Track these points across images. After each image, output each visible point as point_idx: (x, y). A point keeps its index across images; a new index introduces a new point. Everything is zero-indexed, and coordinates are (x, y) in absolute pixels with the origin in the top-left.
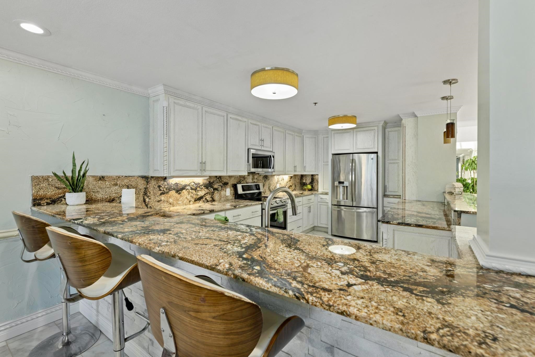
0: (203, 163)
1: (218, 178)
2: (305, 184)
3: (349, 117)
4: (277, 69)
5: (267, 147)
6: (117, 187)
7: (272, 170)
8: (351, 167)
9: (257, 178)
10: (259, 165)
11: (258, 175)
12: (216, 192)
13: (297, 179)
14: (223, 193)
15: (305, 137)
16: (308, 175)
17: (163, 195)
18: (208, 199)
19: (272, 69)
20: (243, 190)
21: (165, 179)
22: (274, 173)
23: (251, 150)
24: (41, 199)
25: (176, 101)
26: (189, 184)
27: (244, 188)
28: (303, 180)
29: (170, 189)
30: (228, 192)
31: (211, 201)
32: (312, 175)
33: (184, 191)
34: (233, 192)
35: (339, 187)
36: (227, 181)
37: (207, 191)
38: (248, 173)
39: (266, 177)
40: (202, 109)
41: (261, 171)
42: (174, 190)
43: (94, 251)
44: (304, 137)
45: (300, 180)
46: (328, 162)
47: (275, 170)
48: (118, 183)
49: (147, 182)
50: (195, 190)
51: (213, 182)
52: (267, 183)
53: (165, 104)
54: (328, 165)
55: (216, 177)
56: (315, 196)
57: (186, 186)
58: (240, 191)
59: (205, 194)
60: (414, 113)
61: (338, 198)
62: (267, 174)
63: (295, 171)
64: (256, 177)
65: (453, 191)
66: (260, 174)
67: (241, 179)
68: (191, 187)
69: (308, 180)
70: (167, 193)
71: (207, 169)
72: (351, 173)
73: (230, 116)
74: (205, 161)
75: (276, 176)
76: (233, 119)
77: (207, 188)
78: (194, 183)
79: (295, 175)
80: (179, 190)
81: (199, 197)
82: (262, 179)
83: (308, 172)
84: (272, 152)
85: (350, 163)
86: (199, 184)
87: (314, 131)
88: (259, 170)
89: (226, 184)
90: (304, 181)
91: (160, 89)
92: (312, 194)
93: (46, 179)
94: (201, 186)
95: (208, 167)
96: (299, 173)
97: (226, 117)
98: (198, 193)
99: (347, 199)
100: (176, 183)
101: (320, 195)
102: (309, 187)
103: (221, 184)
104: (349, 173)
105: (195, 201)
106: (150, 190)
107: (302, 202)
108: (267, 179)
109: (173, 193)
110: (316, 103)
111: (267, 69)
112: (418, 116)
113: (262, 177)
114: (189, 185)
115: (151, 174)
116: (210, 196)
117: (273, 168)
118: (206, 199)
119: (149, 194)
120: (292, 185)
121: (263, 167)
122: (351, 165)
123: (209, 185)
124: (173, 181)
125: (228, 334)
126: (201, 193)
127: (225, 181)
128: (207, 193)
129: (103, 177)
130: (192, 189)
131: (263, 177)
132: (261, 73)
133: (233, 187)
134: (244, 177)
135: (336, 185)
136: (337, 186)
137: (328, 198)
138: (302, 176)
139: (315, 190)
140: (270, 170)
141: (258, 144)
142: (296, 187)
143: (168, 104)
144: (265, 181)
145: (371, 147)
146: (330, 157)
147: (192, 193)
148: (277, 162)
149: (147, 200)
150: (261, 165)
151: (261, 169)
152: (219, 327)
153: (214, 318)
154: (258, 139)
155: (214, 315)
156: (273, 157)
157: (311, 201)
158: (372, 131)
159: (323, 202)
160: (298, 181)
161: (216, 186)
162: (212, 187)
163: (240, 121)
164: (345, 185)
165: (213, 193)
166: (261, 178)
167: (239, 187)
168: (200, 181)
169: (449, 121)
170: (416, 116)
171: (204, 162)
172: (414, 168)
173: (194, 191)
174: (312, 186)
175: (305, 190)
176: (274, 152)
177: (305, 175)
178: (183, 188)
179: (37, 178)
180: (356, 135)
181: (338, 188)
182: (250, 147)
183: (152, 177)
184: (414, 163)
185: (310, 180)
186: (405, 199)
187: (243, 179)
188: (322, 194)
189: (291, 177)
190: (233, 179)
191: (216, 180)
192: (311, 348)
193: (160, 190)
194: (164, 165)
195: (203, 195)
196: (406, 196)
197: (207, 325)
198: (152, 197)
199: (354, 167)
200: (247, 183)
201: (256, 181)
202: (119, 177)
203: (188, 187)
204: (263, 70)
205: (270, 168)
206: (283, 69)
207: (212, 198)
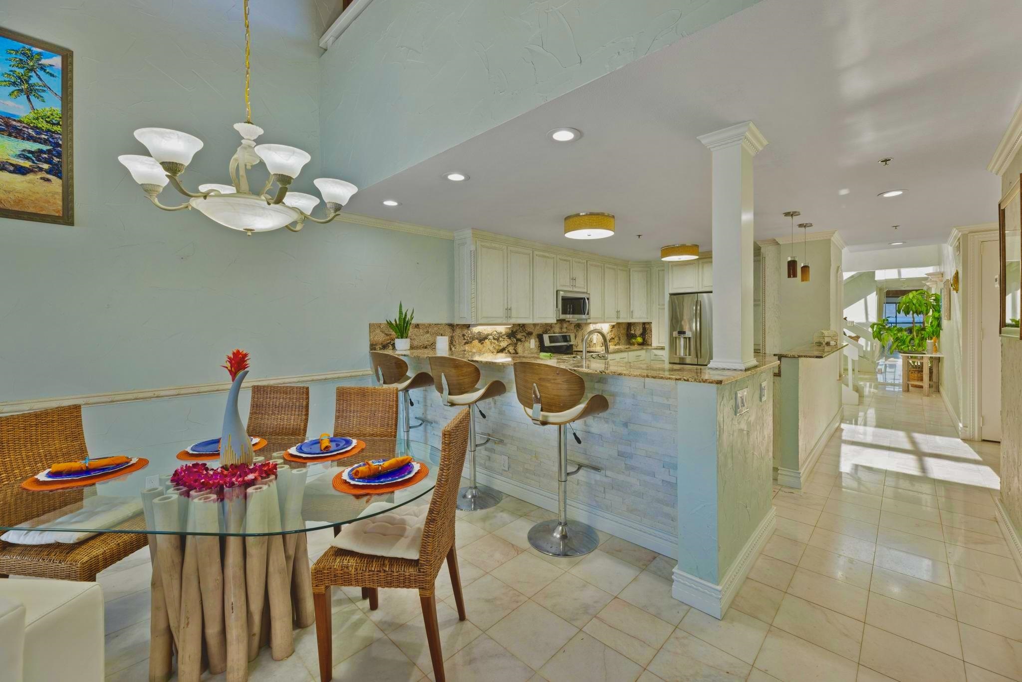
0: (509, 310)
1: (522, 327)
2: (634, 336)
3: (688, 246)
4: (591, 214)
5: (580, 288)
6: (428, 335)
7: (587, 316)
8: (695, 312)
9: (566, 328)
10: (569, 310)
11: (568, 323)
12: (519, 343)
13: (621, 329)
14: (526, 344)
15: (633, 271)
16: (637, 323)
17: (467, 345)
18: (511, 351)
19: (587, 215)
20: (551, 342)
21: (468, 326)
22: (589, 321)
23: (561, 292)
24: (376, 345)
25: (483, 244)
26: (492, 333)
27: (552, 339)
28: (631, 330)
29: (473, 339)
30: (533, 343)
31: (514, 353)
32: (644, 324)
33: (487, 341)
34: (538, 343)
35: (679, 338)
36: (531, 330)
37: (509, 341)
38: (557, 320)
39: (578, 326)
40: (507, 249)
41: (571, 317)
42: (477, 339)
43: (472, 369)
44: (631, 271)
45: (626, 330)
46: (664, 305)
47: (590, 316)
48: (430, 331)
49: (453, 330)
50: (498, 340)
51: (516, 332)
52: (580, 334)
53: (473, 248)
54: (664, 309)
55: (519, 325)
56: (646, 352)
57: (488, 335)
58: (547, 343)
59: (507, 346)
60: (775, 240)
61: (678, 354)
62: (580, 322)
63: (618, 318)
64: (565, 325)
65: (822, 341)
66: (571, 322)
67: (547, 328)
68: (493, 337)
69: (638, 331)
70: (471, 342)
71: (513, 316)
72: (694, 320)
73: (536, 253)
74: (511, 308)
75: (591, 324)
76: (540, 256)
77: (510, 338)
78: (496, 332)
79: (619, 324)
80: (482, 339)
81: (501, 348)
82: (573, 329)
83: (638, 317)
84: (587, 293)
85: (694, 306)
86: (501, 333)
87: (646, 262)
88: (568, 317)
89: (530, 334)
90: (633, 332)
91: (468, 233)
92: (642, 349)
93: (379, 325)
94: (504, 335)
95: (514, 313)
96: (625, 319)
97: (531, 255)
98: (501, 344)
99: (690, 355)
100: (479, 332)
101: (653, 350)
102: (640, 340)
103: (525, 334)
104: (692, 320)
105: (498, 352)
106: (455, 339)
107: (627, 358)
108: (579, 328)
109: (476, 342)
110: (639, 236)
111: (581, 214)
112: (780, 244)
113: (573, 325)
114: (491, 335)
115: (456, 322)
116: (513, 348)
117: (588, 314)
118: (508, 351)
119: (454, 343)
120: (614, 337)
121: (573, 313)
122: (695, 308)
123: (512, 335)
124: (476, 330)
125: (569, 390)
126: (504, 344)
127: (529, 330)
128: (510, 344)
129: (418, 325)
130: (494, 339)
131: (575, 326)
132: (576, 219)
133: (538, 337)
134: (551, 326)
135: (674, 336)
136: (676, 338)
137: (665, 355)
138: (629, 325)
139: (648, 345)
140: (583, 316)
141: (569, 285)
142: (620, 340)
143: (475, 247)
144: (577, 331)
146: (667, 298)
147: (494, 343)
148: (594, 307)
149: (453, 349)
150: (571, 310)
151: (571, 316)
152: (565, 386)
153: (563, 382)
154: (569, 277)
155: (563, 380)
156: (588, 299)
157: (641, 358)
159: (657, 359)
160: (624, 332)
161: (519, 337)
162: (515, 337)
163: (548, 257)
164: (686, 336)
165: (516, 344)
166: (572, 327)
167: (546, 337)
168: (502, 329)
169: (789, 259)
170: (777, 244)
171: (509, 308)
172: (777, 313)
173: (496, 341)
174: (644, 339)
175: (633, 344)
176: (589, 294)
177: (634, 324)
178: (486, 338)
179: (373, 324)
180: (703, 267)
181: (678, 341)
182: (558, 289)
183: (457, 325)
184: (777, 305)
185: (641, 331)
186: (765, 353)
187: (549, 328)
188: (656, 349)
189: (613, 327)
190: (538, 327)
191: (519, 329)
192: (614, 428)
193: (464, 339)
194: (472, 313)
195: (505, 346)
196: (767, 348)
197: (560, 386)
198: (458, 346)
199: (699, 312)
200: (554, 333)
201: (564, 330)
202: (430, 325)
203: (490, 337)
204: (578, 215)
205: (584, 314)
206: (598, 214)
207: (515, 350)
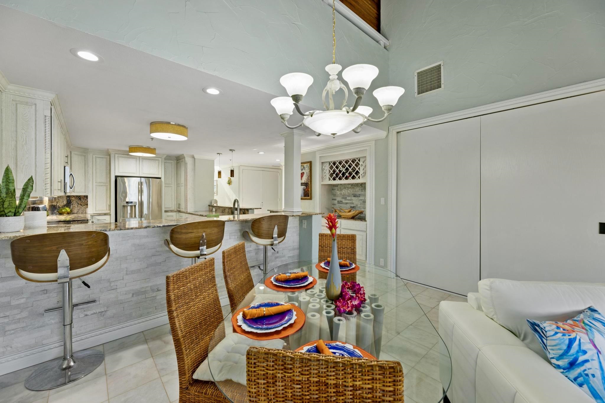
8: (140, 189)
35: (127, 206)
53: (47, 113)
91: (45, 95)
102: (68, 209)
136: (124, 206)
137: (108, 218)
143: (50, 114)
145: (156, 173)
146: (113, 178)
158: (157, 161)
170: (194, 158)
172: (193, 191)
180: (142, 161)
184: (193, 187)
188: (99, 215)
194: (46, 184)
199: (143, 189)
